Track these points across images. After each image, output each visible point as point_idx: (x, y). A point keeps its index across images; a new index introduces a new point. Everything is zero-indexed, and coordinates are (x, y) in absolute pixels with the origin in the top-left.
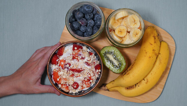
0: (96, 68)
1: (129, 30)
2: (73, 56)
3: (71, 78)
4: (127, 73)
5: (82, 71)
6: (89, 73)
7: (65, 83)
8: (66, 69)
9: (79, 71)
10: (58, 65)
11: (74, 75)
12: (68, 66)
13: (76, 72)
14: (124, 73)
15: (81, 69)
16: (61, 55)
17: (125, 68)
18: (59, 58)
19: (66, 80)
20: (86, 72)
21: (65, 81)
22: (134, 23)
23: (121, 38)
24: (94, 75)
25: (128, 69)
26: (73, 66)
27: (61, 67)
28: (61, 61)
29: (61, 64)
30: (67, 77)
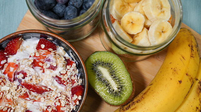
0: (74, 91)
1: (148, 24)
2: (34, 60)
3: (22, 101)
4: (132, 108)
5: (46, 93)
6: (59, 98)
7: (8, 109)
8: (16, 83)
9: (40, 91)
10: (3, 71)
11: (28, 96)
12: (20, 76)
13: (33, 91)
14: (126, 107)
15: (46, 87)
16: (13, 53)
17: (130, 97)
18: (7, 59)
19: (9, 104)
20: (53, 95)
21: (7, 105)
22: (160, 11)
23: (132, 36)
24: (67, 104)
25: (135, 100)
26: (30, 78)
27: (6, 76)
28: (9, 65)
29: (9, 71)
30: (15, 98)
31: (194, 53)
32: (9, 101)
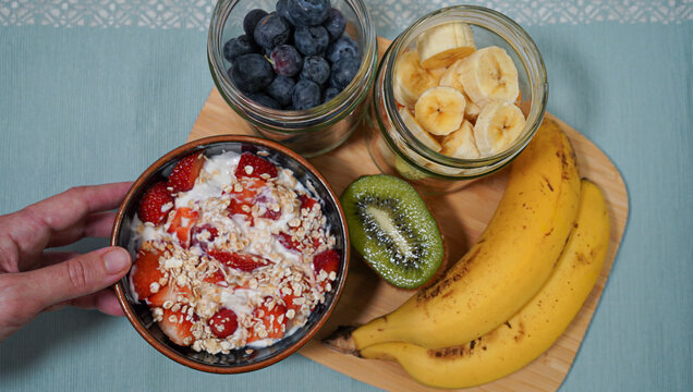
0: (320, 262)
1: (473, 111)
2: (233, 201)
3: (210, 289)
4: (444, 292)
5: (260, 269)
6: (289, 279)
7: (182, 306)
8: (196, 251)
9: (248, 265)
10: (167, 226)
11: (223, 279)
12: (204, 236)
13: (233, 267)
14: (431, 290)
15: (259, 257)
16: (186, 186)
17: (439, 269)
18: (173, 200)
19: (185, 296)
20: (275, 272)
21: (180, 299)
22: (496, 83)
23: (439, 139)
24: (307, 291)
25: (450, 276)
26: (225, 239)
27: (174, 236)
28: (180, 213)
29: (179, 225)
30: (195, 282)
31: (568, 170)
32: (183, 289)
